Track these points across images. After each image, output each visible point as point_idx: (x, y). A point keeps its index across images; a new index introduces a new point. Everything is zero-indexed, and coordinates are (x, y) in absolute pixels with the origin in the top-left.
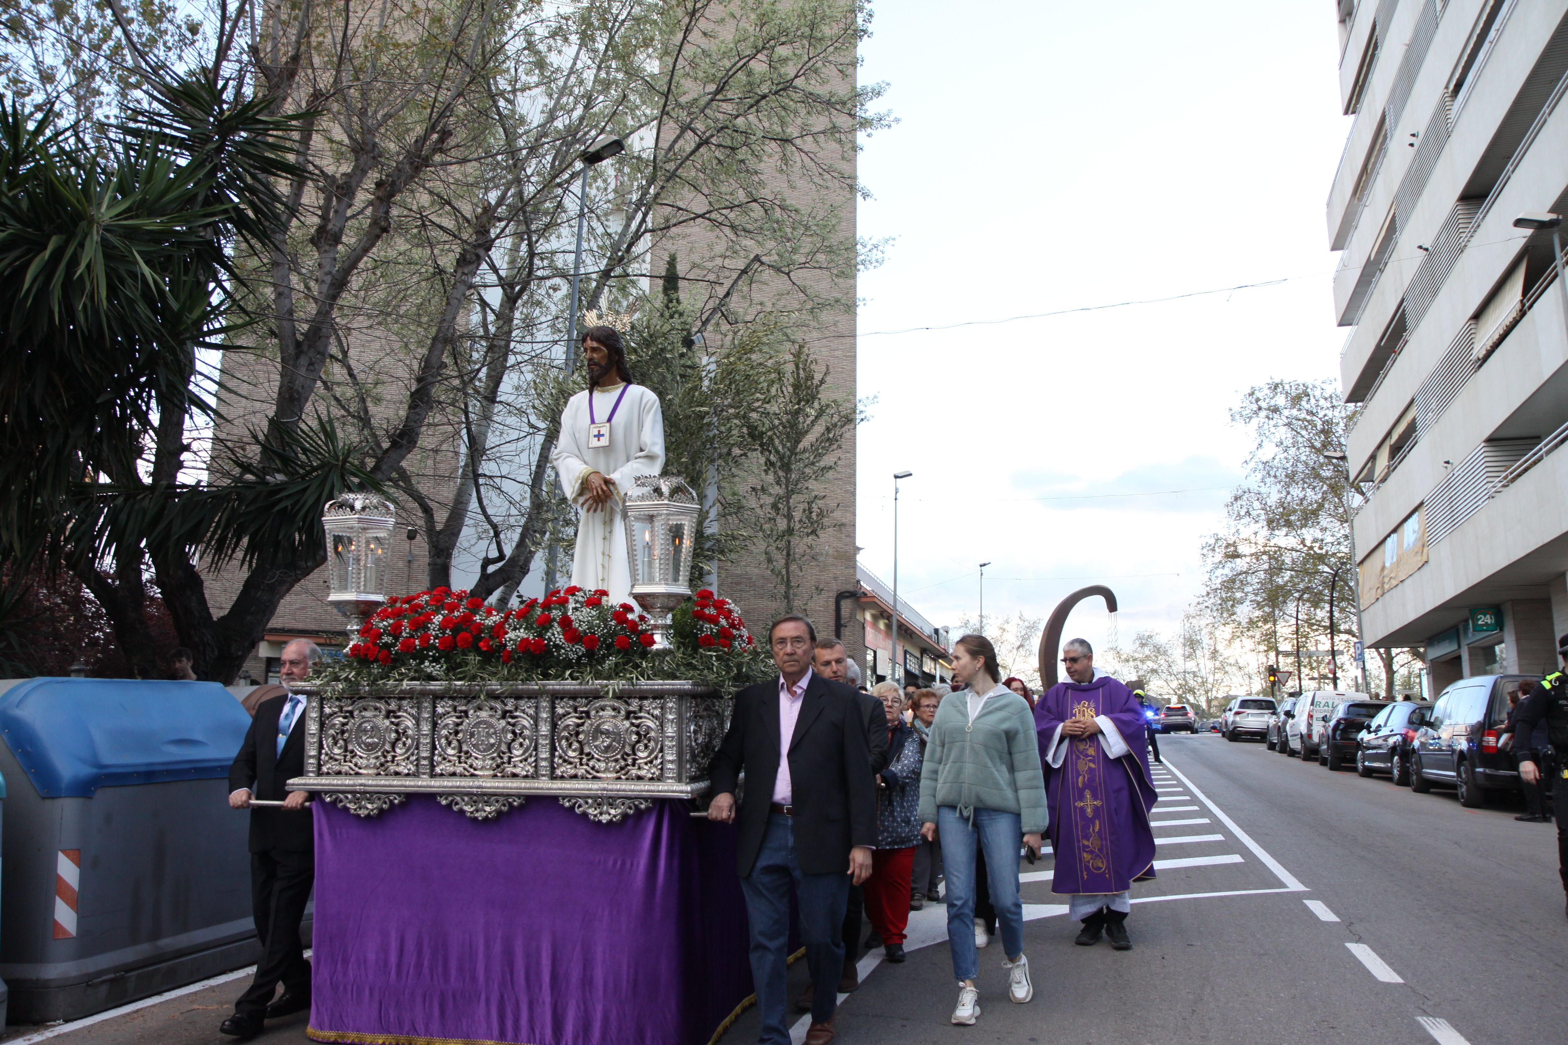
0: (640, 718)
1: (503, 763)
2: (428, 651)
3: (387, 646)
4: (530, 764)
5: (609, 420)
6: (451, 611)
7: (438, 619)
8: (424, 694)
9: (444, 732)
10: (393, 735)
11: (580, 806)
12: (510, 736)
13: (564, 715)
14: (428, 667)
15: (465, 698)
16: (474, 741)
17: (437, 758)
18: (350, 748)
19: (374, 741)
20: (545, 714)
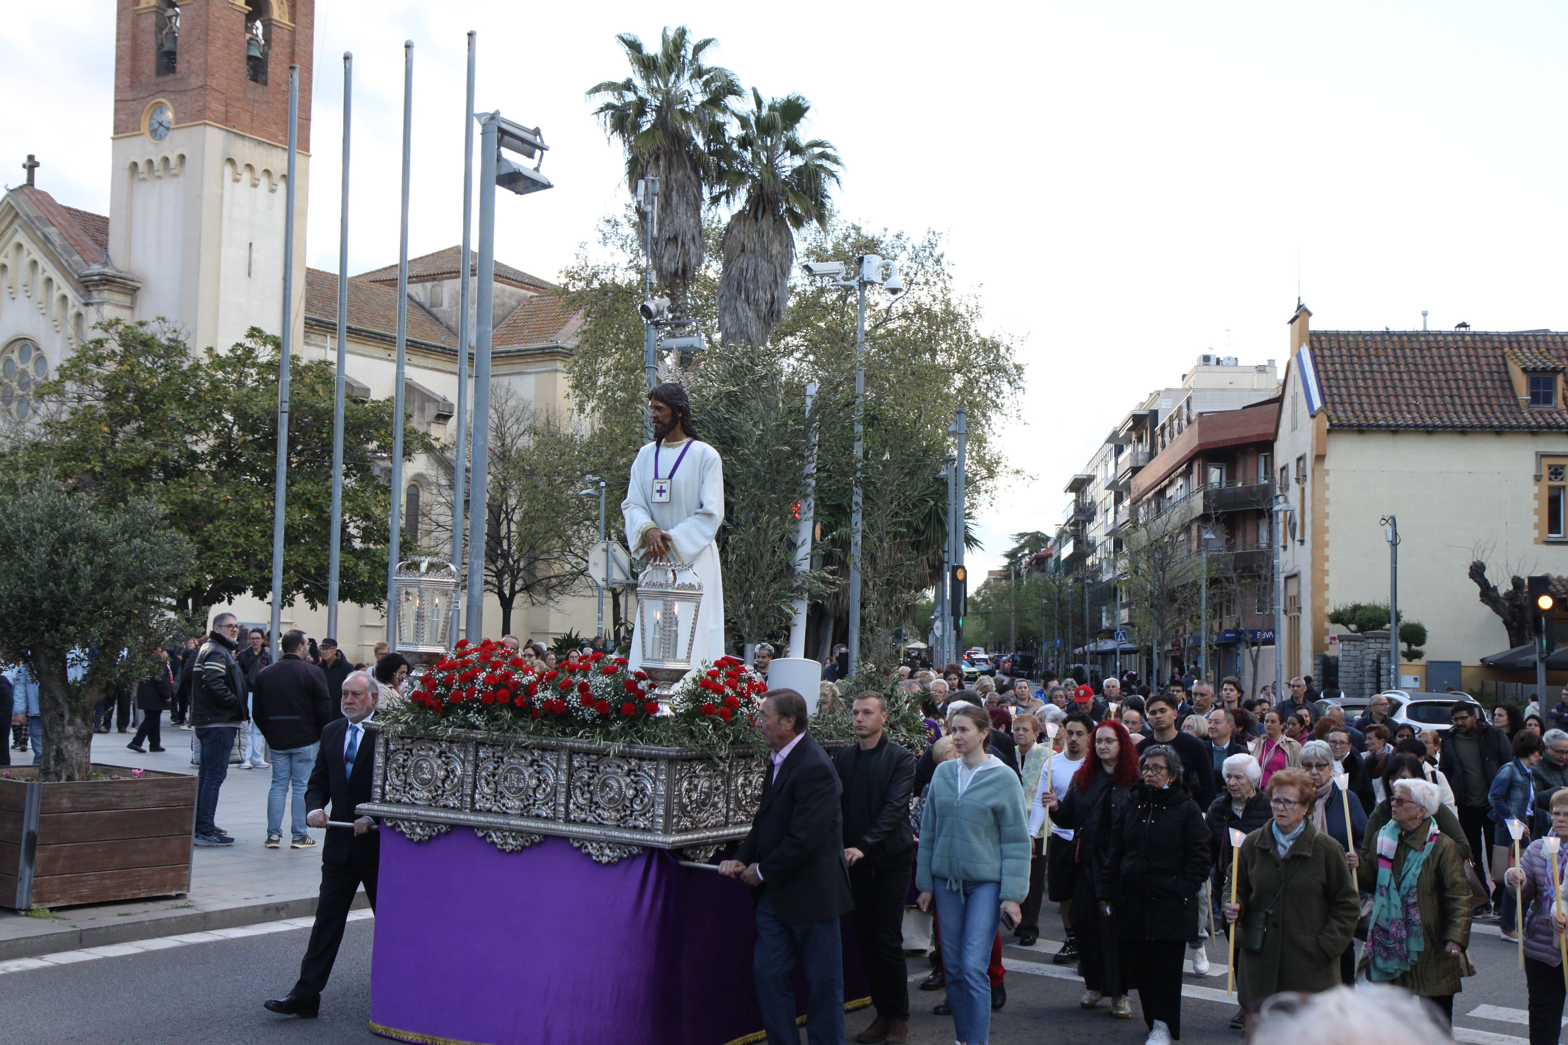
1: (529, 805)
2: (472, 703)
3: (440, 696)
4: (550, 808)
5: (671, 477)
6: (495, 668)
8: (469, 740)
9: (484, 773)
10: (443, 773)
11: (586, 848)
12: (535, 782)
13: (579, 769)
14: (472, 717)
15: (501, 746)
16: (507, 784)
17: (477, 796)
18: (409, 781)
19: (428, 776)
20: (564, 766)
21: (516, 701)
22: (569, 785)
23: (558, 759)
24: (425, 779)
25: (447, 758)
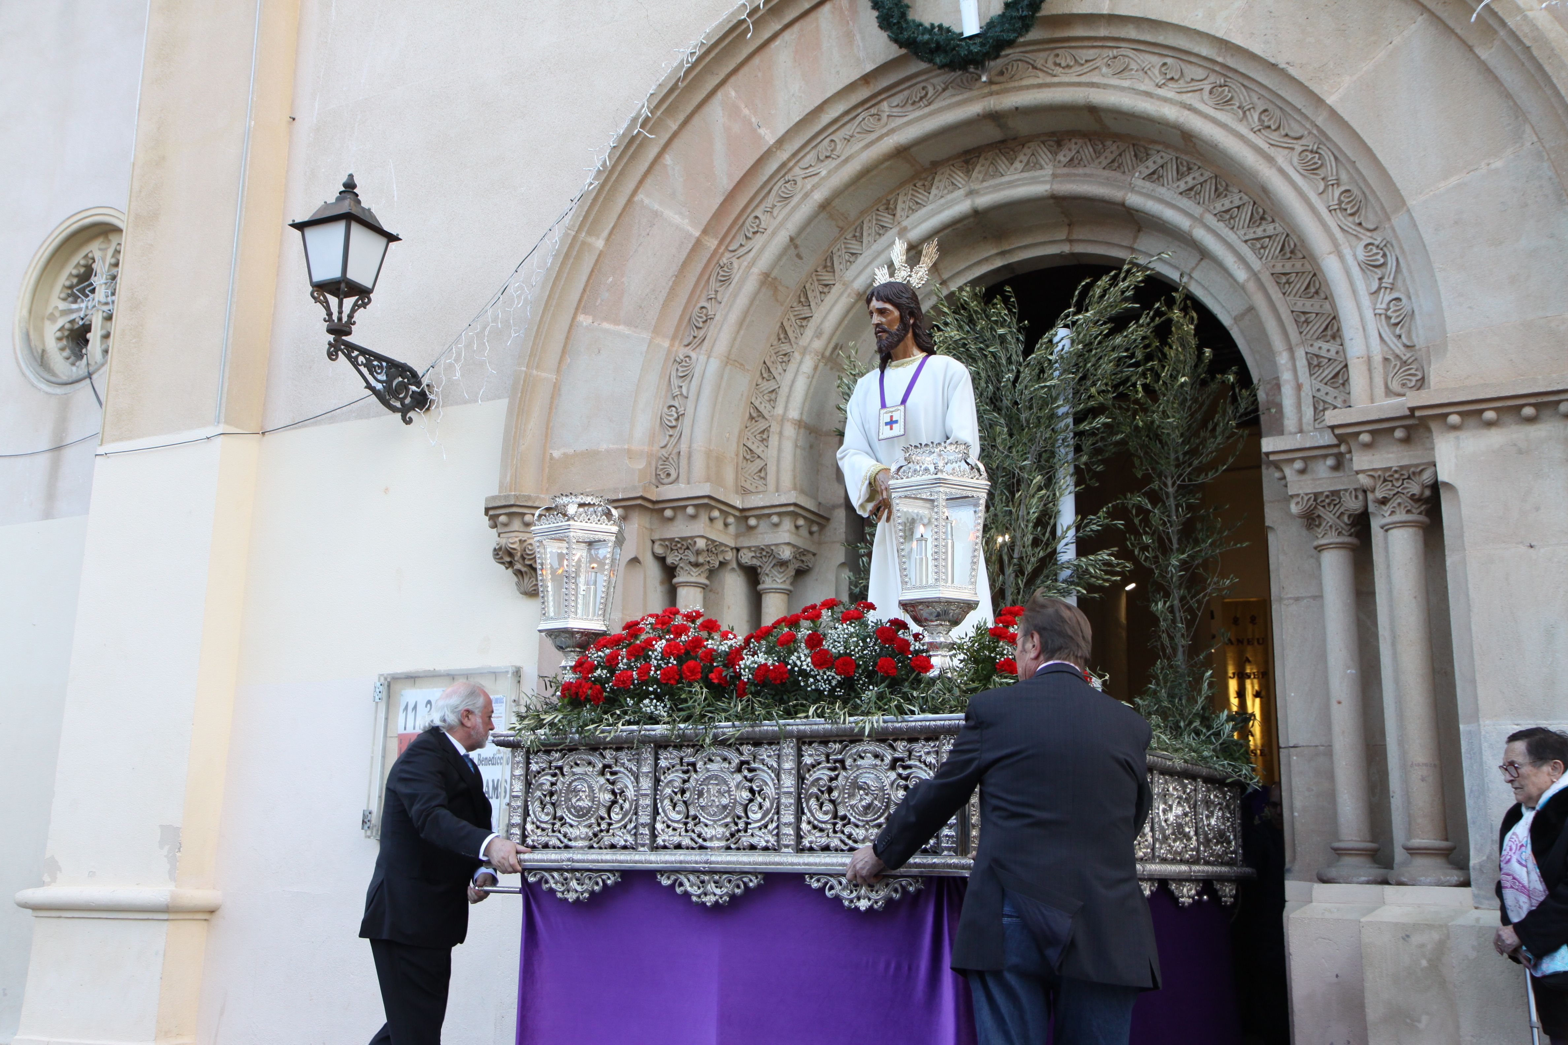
0: (910, 767)
1: (739, 831)
2: (648, 685)
3: (599, 679)
4: (770, 832)
5: (904, 402)
6: (678, 634)
7: (660, 645)
8: (645, 741)
9: (668, 791)
10: (608, 797)
11: (832, 888)
12: (746, 795)
13: (813, 766)
14: (648, 706)
15: (693, 746)
16: (703, 802)
17: (659, 826)
18: (559, 814)
19: (586, 803)
20: (788, 765)
21: (712, 675)
22: (799, 794)
23: (779, 756)
24: (581, 808)
25: (613, 773)
